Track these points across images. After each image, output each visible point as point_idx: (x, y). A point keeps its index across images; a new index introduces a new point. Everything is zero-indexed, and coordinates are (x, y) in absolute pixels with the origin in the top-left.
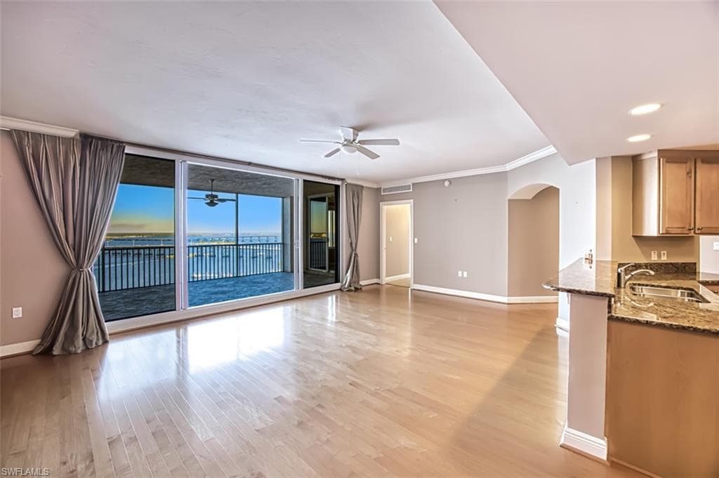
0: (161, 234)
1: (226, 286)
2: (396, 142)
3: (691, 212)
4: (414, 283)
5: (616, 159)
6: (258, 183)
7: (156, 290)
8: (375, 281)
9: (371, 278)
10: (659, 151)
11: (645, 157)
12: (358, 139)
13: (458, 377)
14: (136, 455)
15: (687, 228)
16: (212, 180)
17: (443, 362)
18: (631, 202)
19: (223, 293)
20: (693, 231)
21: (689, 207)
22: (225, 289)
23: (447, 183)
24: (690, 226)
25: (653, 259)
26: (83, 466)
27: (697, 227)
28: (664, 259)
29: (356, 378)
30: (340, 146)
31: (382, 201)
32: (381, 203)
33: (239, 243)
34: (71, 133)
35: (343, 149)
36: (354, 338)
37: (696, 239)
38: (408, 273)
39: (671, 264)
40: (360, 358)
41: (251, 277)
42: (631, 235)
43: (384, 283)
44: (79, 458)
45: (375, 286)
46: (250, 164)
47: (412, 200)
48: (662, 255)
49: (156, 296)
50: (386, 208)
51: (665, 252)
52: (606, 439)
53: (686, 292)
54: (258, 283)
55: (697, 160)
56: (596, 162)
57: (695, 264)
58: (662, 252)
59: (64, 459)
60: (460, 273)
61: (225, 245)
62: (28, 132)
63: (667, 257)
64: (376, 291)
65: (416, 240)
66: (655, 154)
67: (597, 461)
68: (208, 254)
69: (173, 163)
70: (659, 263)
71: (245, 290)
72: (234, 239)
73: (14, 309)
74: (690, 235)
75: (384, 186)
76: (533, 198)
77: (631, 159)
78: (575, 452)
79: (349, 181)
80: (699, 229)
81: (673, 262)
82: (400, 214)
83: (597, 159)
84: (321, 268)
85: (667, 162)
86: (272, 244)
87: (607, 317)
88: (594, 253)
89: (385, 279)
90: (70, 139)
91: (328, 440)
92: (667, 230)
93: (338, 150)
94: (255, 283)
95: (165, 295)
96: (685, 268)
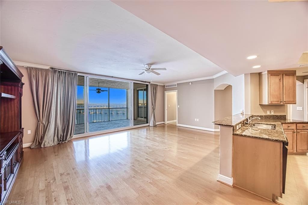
0: (80, 104)
1: (104, 125)
2: (165, 69)
3: (281, 95)
4: (178, 123)
5: (252, 74)
6: (117, 84)
7: (78, 126)
8: (163, 122)
9: (161, 122)
10: (268, 71)
11: (263, 73)
12: (151, 68)
13: (186, 158)
14: (69, 178)
15: (280, 101)
16: (99, 83)
17: (182, 153)
18: (259, 91)
19: (103, 127)
20: (282, 102)
21: (280, 93)
22: (104, 126)
23: (190, 84)
24: (281, 100)
25: (268, 113)
26: (52, 181)
27: (284, 101)
28: (273, 114)
29: (148, 157)
30: (144, 71)
31: (165, 91)
32: (165, 92)
33: (110, 108)
34: (47, 68)
35: (145, 72)
36: (150, 144)
37: (285, 106)
38: (176, 119)
39: (275, 115)
40: (151, 150)
41: (114, 121)
42: (259, 104)
43: (166, 123)
44: (51, 179)
45: (163, 125)
46: (112, 77)
47: (177, 90)
48: (272, 112)
49: (78, 128)
50: (167, 94)
51: (273, 111)
52: (232, 178)
53: (273, 126)
54: (117, 123)
55: (284, 75)
56: (245, 75)
57: (285, 115)
58: (272, 111)
59: (46, 179)
60: (196, 119)
61: (106, 109)
62: (33, 68)
63: (274, 113)
64: (163, 126)
65: (179, 106)
66: (267, 72)
67: (229, 186)
68: (99, 112)
69: (83, 77)
70: (270, 115)
71: (111, 126)
72: (108, 106)
73: (28, 131)
74: (281, 104)
75: (166, 85)
76: (224, 89)
77: (258, 74)
78: (221, 183)
79: (152, 83)
80: (284, 102)
81: (276, 115)
82: (172, 96)
83: (245, 74)
84: (141, 118)
85: (271, 75)
86: (121, 108)
87: (232, 134)
88: (244, 111)
89: (167, 122)
90: (47, 70)
91: (134, 177)
92: (271, 102)
93: (144, 72)
94: (115, 123)
95: (81, 128)
96: (281, 117)
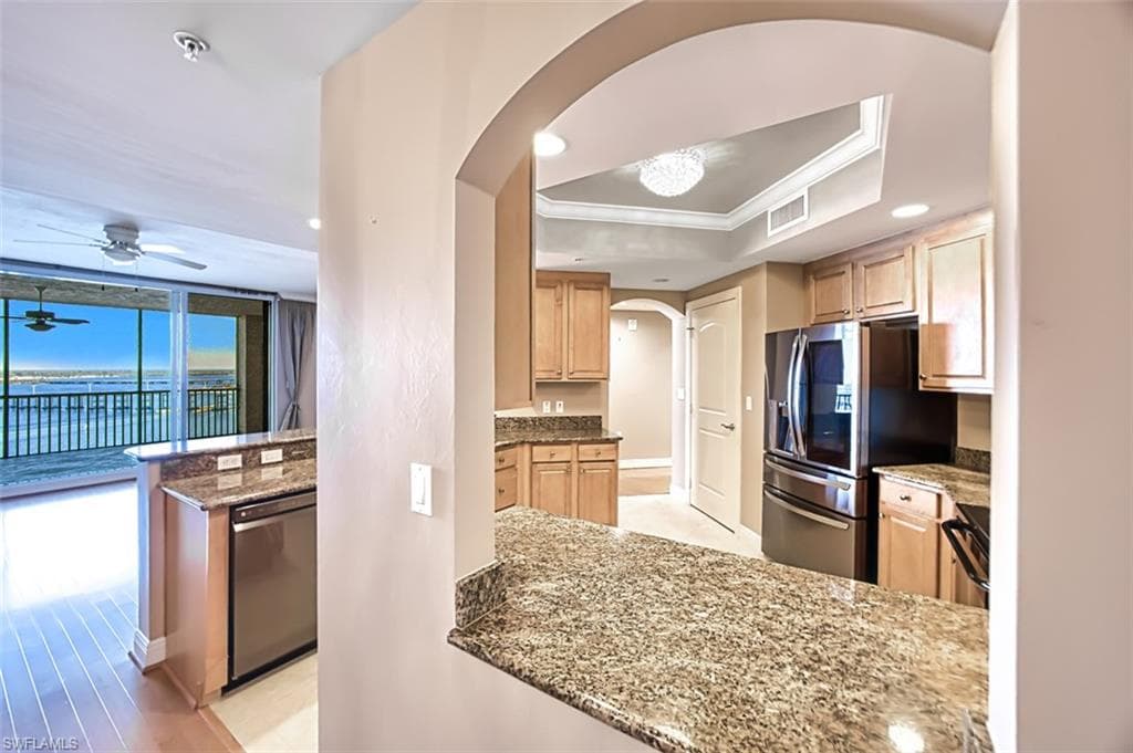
3: (561, 350)
15: (557, 371)
16: (42, 289)
20: (564, 375)
21: (558, 343)
24: (561, 369)
25: (544, 411)
27: (569, 370)
28: (560, 411)
37: (603, 386)
39: (568, 417)
48: (557, 407)
51: (562, 402)
55: (570, 285)
57: (600, 417)
58: (558, 403)
63: (565, 408)
70: (551, 417)
79: (284, 296)
80: (571, 373)
81: (570, 415)
96: (586, 422)
